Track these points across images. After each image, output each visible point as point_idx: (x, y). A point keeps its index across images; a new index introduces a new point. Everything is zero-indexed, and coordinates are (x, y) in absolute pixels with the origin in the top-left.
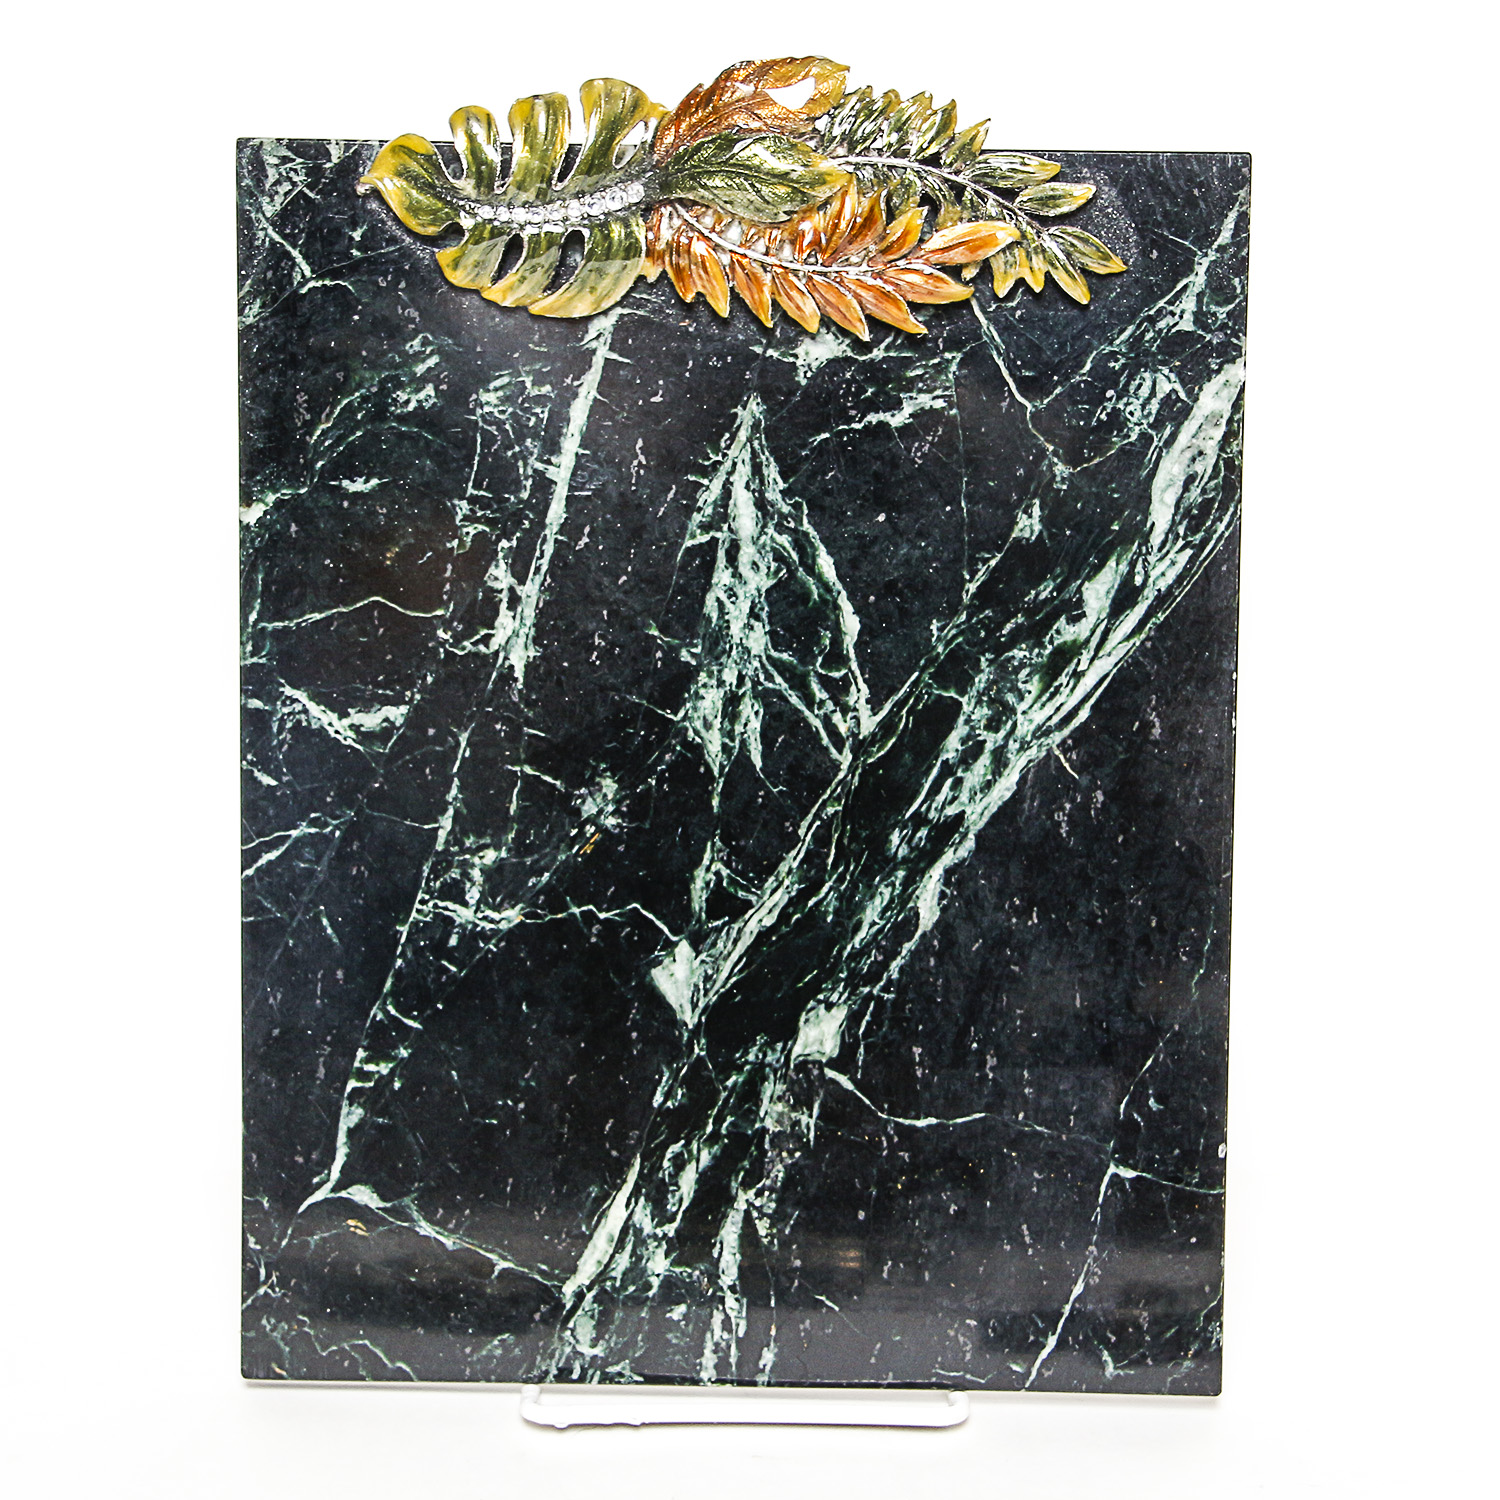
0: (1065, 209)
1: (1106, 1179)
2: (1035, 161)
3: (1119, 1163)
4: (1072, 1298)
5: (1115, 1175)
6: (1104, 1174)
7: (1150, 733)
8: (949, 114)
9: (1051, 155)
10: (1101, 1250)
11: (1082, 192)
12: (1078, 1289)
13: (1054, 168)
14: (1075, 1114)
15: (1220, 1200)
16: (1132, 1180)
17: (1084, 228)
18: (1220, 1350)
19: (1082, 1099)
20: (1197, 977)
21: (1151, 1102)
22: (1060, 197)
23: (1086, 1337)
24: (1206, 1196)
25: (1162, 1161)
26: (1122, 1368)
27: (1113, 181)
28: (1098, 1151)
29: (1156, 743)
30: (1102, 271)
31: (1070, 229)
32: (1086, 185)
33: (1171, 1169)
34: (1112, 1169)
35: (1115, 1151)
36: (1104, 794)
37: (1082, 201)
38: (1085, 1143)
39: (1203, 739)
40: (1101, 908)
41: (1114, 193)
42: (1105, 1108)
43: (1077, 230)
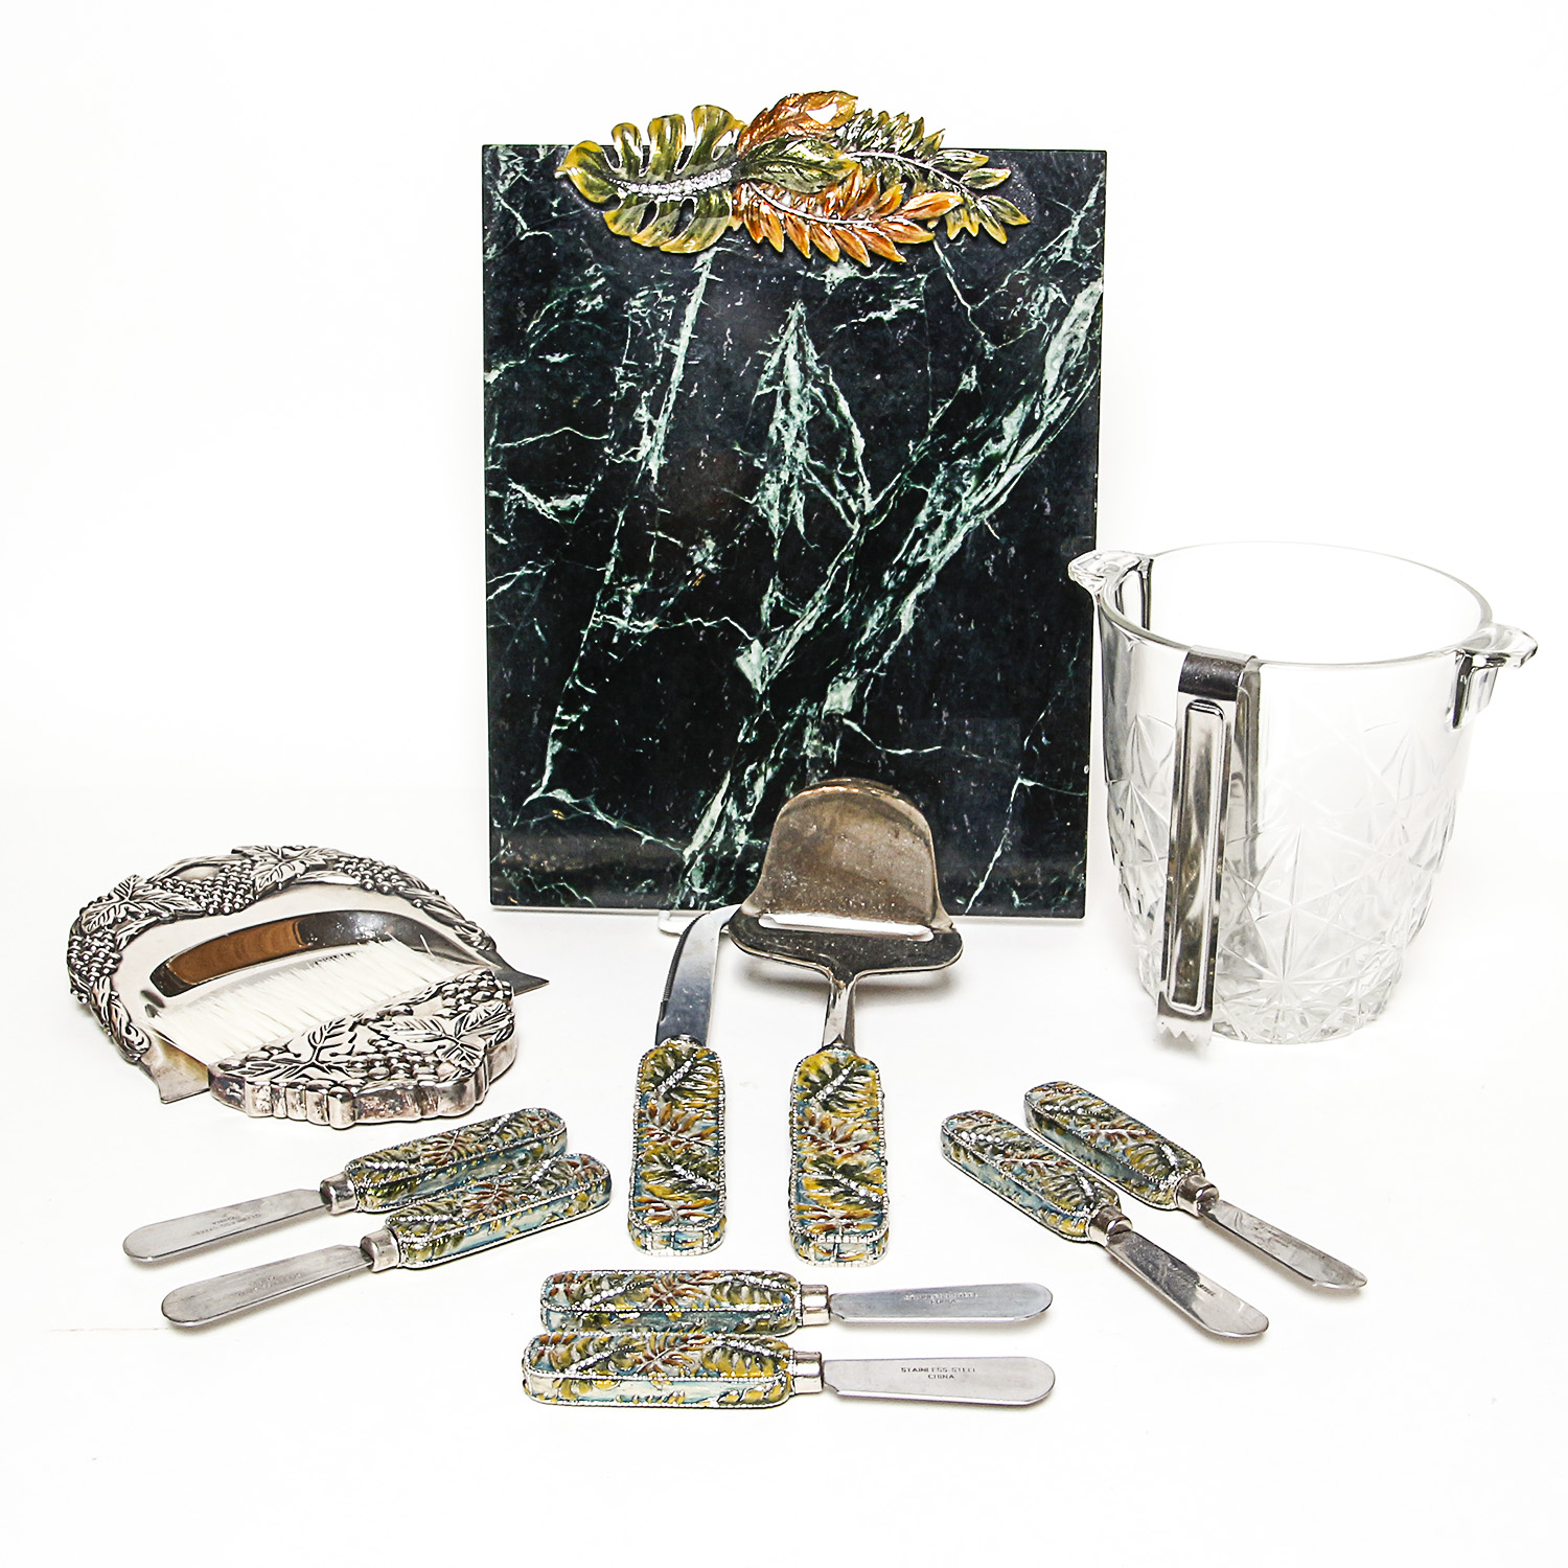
0: (991, 185)
1: (1015, 787)
2: (973, 154)
3: (1024, 777)
4: (994, 859)
5: (1021, 785)
6: (1015, 782)
7: (1044, 511)
8: (920, 124)
9: (983, 151)
10: (1012, 831)
11: (1002, 174)
12: (998, 854)
13: (985, 159)
14: (996, 746)
15: (1085, 800)
16: (1031, 787)
17: (1004, 197)
18: (1084, 890)
19: (1001, 738)
20: (1072, 663)
21: (1044, 739)
22: (988, 177)
23: (1002, 883)
24: (1076, 797)
25: (1050, 776)
26: (1024, 902)
27: (1021, 168)
28: (1011, 769)
29: (1047, 517)
30: (1014, 223)
31: (994, 198)
32: (1004, 170)
33: (1055, 780)
34: (1019, 781)
35: (1021, 769)
36: (1016, 549)
37: (1002, 180)
38: (1003, 764)
39: (1077, 515)
40: (1014, 619)
41: (1022, 175)
42: (1015, 743)
43: (999, 198)
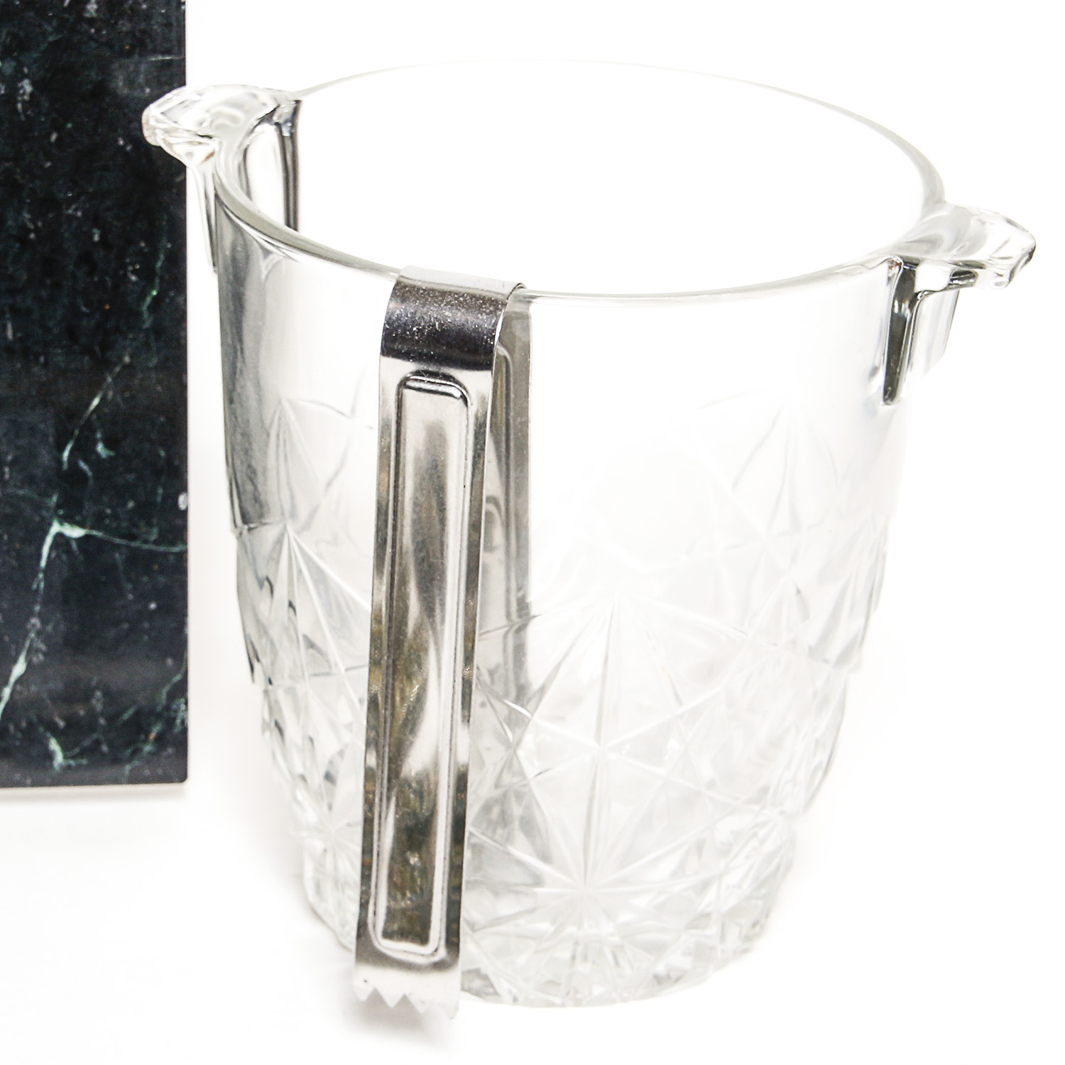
1: (49, 541)
3: (63, 520)
4: (13, 679)
5: (60, 536)
6: (46, 532)
7: (84, 9)
10: (44, 622)
12: (19, 669)
14: (12, 465)
15: (182, 558)
16: (79, 540)
18: (185, 731)
19: (18, 448)
20: (149, 300)
21: (100, 448)
23: (30, 723)
24: (166, 554)
25: (115, 516)
26: (73, 758)
28: (38, 507)
29: (91, 21)
33: (125, 524)
34: (56, 528)
35: (58, 506)
36: (33, 84)
38: (24, 498)
39: (148, 16)
40: (33, 221)
42: (45, 457)
